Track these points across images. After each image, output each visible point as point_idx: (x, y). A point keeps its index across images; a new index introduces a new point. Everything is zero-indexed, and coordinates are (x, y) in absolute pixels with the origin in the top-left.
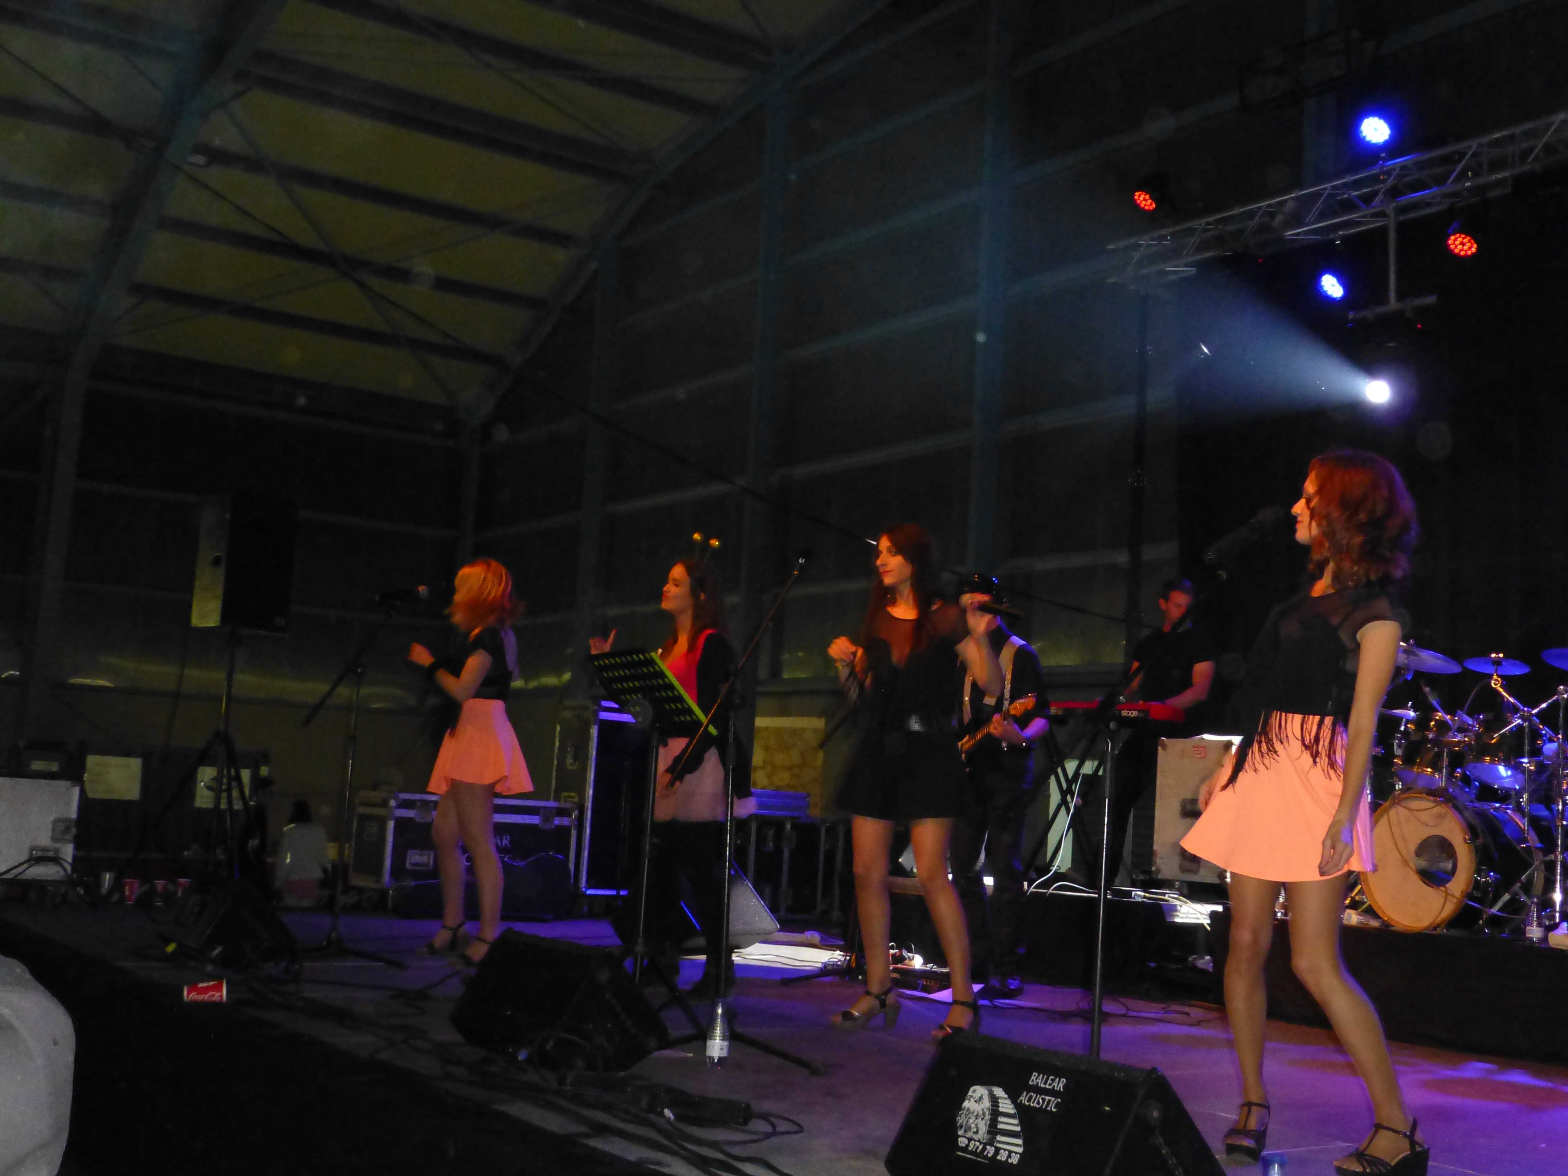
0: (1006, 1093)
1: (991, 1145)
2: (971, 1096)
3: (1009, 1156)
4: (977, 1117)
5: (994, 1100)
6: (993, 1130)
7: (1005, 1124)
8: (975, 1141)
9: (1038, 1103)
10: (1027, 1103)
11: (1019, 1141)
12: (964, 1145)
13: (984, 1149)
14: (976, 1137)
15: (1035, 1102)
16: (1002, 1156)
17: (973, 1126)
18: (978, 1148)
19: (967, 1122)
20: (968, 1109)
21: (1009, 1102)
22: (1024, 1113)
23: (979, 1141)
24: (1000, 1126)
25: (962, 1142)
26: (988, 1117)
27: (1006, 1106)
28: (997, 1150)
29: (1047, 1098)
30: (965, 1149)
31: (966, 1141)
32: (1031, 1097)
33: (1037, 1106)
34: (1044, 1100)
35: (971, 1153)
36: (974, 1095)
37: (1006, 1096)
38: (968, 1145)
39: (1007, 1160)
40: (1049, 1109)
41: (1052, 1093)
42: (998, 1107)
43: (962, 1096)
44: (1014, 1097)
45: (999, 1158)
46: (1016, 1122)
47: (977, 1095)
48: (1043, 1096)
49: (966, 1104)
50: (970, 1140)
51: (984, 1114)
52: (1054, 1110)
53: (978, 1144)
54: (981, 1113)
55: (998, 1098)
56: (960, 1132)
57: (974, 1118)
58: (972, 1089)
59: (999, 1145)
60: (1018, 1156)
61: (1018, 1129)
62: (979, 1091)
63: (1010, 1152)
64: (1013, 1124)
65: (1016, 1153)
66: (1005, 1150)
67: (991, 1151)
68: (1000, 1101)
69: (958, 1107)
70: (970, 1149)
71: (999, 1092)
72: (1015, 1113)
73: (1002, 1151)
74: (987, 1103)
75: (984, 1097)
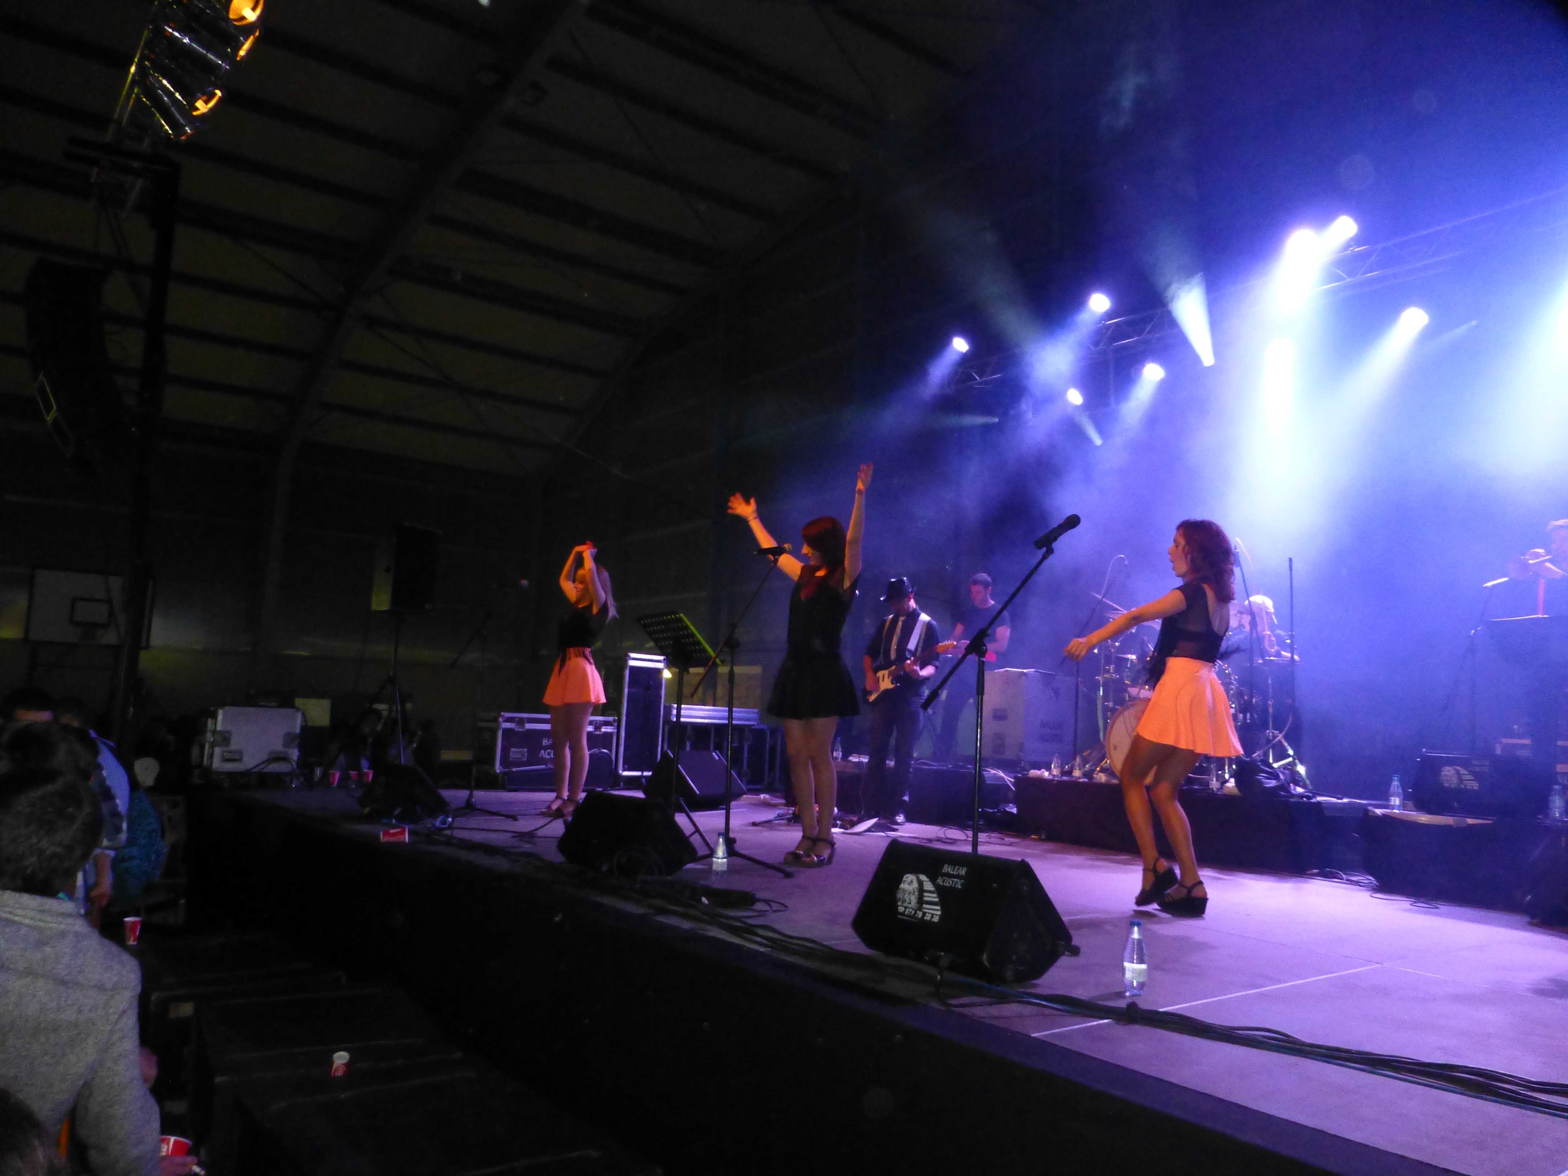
0: (928, 878)
1: (920, 911)
2: (905, 881)
3: (932, 917)
4: (909, 894)
5: (920, 883)
6: (921, 901)
7: (928, 897)
8: (909, 908)
9: (949, 883)
10: (942, 884)
11: (938, 908)
12: (902, 911)
13: (915, 913)
14: (910, 906)
15: (948, 883)
16: (928, 917)
17: (907, 899)
18: (911, 912)
19: (903, 897)
20: (904, 889)
21: (929, 883)
22: (940, 891)
23: (912, 908)
24: (925, 899)
25: (901, 909)
26: (917, 893)
27: (928, 886)
28: (924, 914)
29: (956, 880)
30: (903, 914)
31: (904, 909)
32: (944, 880)
33: (949, 885)
34: (953, 882)
35: (908, 916)
36: (907, 880)
37: (928, 880)
38: (905, 911)
39: (931, 919)
40: (956, 886)
41: (958, 877)
42: (923, 887)
43: (900, 881)
44: (933, 880)
45: (925, 918)
46: (935, 895)
47: (909, 880)
48: (952, 879)
49: (902, 886)
50: (906, 908)
51: (914, 892)
52: (959, 887)
53: (911, 910)
54: (912, 891)
55: (923, 881)
56: (899, 903)
57: (907, 895)
58: (905, 876)
59: (925, 910)
60: (938, 917)
61: (937, 900)
62: (909, 877)
63: (933, 915)
64: (934, 897)
65: (936, 915)
66: (929, 913)
67: (920, 914)
68: (924, 883)
69: (897, 887)
70: (906, 913)
71: (923, 877)
72: (934, 890)
73: (927, 914)
74: (915, 885)
75: (913, 881)
